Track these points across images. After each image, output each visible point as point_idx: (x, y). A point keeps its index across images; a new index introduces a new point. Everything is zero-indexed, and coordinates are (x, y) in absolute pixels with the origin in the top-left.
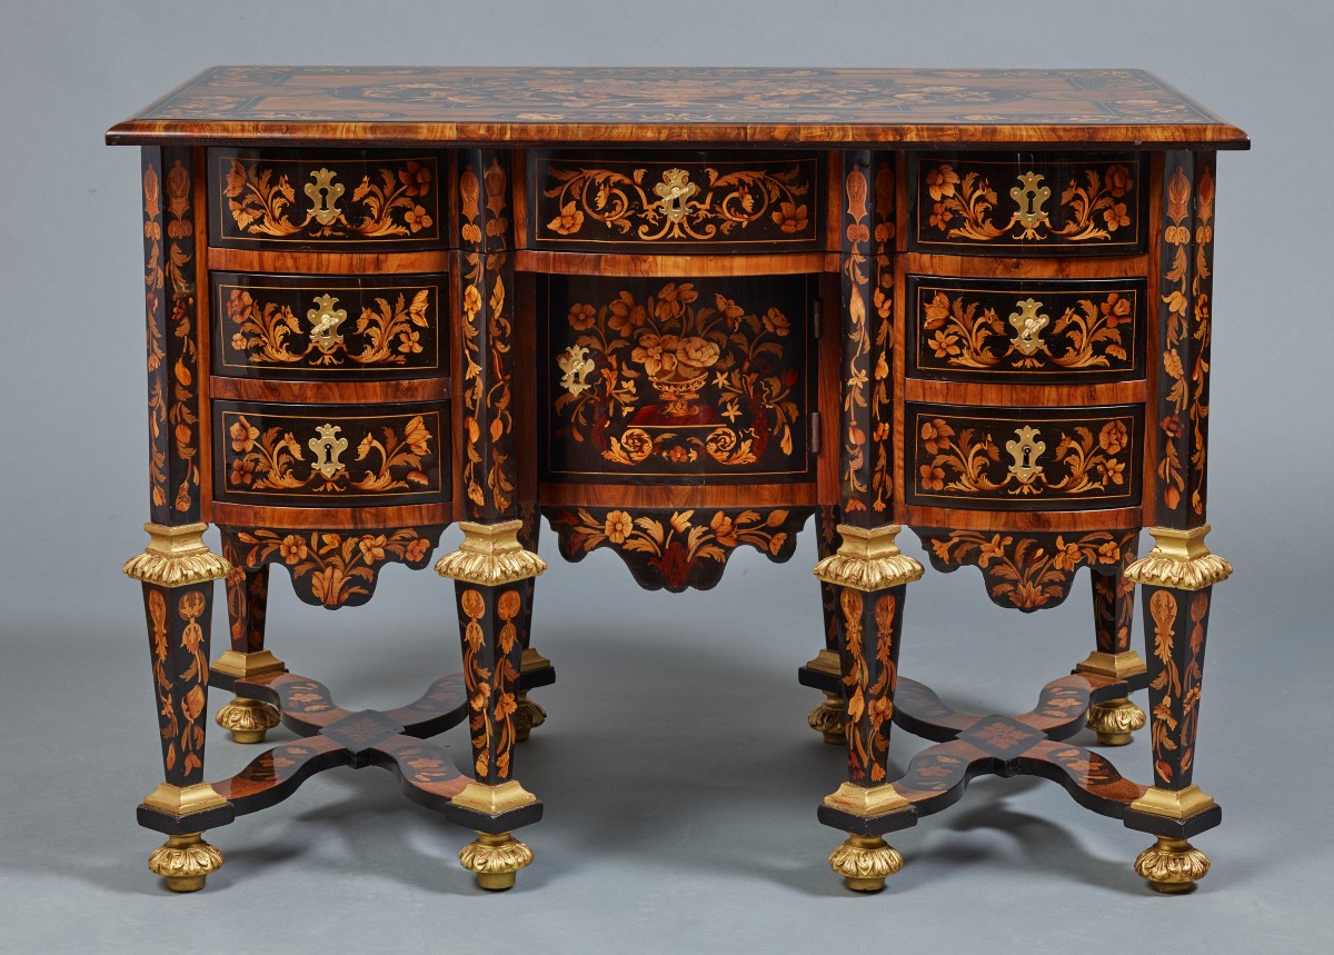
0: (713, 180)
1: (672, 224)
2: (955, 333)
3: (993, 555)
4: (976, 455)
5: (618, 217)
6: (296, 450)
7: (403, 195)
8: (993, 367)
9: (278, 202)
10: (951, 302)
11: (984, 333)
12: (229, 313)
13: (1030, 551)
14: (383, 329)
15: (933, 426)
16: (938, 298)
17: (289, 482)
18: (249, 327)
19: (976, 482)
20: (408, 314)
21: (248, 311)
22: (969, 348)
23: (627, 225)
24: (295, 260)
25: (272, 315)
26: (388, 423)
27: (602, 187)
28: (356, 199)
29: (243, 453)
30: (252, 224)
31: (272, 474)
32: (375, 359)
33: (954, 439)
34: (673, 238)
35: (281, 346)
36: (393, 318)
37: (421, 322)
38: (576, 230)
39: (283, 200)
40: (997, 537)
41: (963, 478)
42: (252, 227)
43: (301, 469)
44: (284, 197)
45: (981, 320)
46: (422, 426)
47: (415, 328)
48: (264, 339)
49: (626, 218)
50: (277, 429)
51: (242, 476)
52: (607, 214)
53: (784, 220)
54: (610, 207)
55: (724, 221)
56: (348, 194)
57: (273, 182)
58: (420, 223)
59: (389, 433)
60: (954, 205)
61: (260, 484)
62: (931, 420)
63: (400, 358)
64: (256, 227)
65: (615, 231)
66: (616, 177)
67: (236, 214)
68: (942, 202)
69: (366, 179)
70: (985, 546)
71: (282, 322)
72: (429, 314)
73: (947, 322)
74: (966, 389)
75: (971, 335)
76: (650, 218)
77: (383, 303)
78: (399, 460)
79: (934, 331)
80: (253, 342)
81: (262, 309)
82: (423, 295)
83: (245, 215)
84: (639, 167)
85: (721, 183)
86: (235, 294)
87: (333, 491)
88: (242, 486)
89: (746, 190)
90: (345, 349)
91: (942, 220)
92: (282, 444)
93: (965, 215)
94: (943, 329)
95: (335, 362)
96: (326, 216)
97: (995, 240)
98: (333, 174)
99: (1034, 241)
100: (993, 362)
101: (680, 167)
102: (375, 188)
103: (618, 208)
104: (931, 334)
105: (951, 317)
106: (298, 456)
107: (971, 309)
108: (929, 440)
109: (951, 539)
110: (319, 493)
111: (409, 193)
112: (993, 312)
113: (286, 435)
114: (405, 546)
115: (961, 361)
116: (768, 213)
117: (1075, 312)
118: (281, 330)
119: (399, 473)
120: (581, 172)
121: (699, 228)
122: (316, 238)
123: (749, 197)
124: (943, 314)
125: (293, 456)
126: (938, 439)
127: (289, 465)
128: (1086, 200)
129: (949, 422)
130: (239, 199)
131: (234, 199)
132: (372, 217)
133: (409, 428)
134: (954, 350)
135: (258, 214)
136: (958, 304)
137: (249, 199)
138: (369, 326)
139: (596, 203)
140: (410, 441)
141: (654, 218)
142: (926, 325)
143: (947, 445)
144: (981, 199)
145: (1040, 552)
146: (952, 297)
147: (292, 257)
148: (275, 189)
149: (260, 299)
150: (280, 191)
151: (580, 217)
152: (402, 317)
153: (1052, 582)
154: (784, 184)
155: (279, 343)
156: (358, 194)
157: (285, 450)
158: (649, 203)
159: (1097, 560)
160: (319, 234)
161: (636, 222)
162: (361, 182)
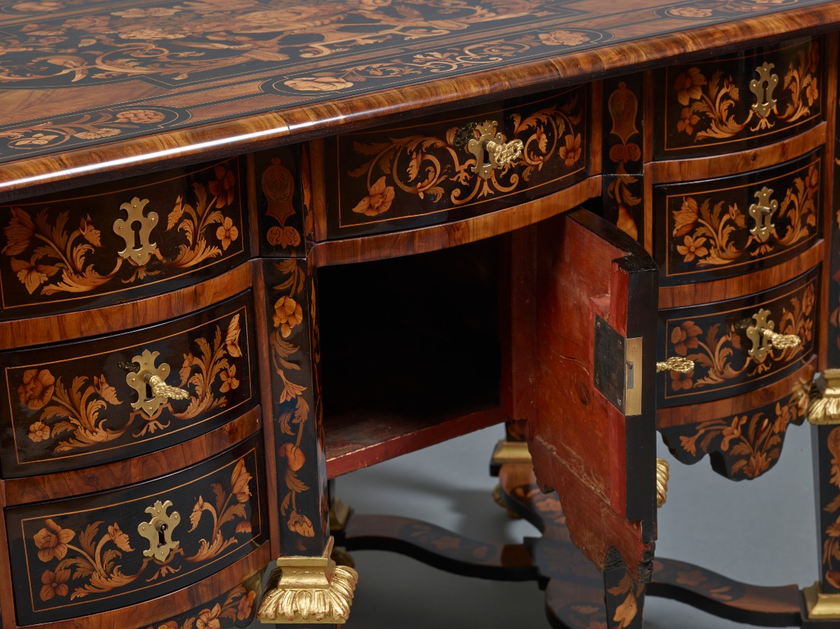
0: (516, 124)
1: (483, 181)
2: (703, 235)
3: (732, 437)
4: (722, 347)
5: (431, 186)
6: (123, 542)
7: (214, 209)
8: (736, 260)
9: (81, 250)
10: (699, 206)
11: (729, 229)
12: (23, 400)
13: (760, 423)
14: (204, 372)
15: (682, 329)
16: (686, 204)
17: (119, 580)
18: (50, 413)
19: (722, 373)
20: (225, 348)
21: (50, 392)
22: (716, 247)
23: (441, 191)
24: (106, 317)
25: (82, 390)
26: (215, 479)
27: (414, 156)
28: (170, 226)
29: (55, 562)
30: (46, 283)
31: (95, 576)
32: (200, 410)
33: (702, 338)
34: (483, 198)
35: (97, 426)
36: (212, 356)
37: (235, 352)
38: (385, 209)
39: (86, 247)
40: (736, 419)
41: (711, 372)
42: (46, 288)
43: (131, 562)
44: (87, 242)
45: (726, 217)
46: (244, 470)
47: (232, 361)
48: (74, 421)
49: (439, 185)
50: (97, 523)
51: (55, 588)
52: (419, 184)
53: (567, 152)
54: (423, 175)
55: (525, 167)
56: (163, 221)
57: (70, 228)
58: (229, 237)
59: (218, 489)
60: (700, 107)
61: (80, 593)
62: (679, 324)
63: (223, 400)
64: (52, 287)
65: (427, 203)
66: (428, 143)
67: (22, 276)
68: (690, 106)
69: (179, 200)
70: (727, 430)
71: (96, 396)
72: (241, 342)
73: (696, 225)
74: (712, 287)
75: (717, 233)
76: (461, 180)
77: (202, 343)
78: (227, 517)
79: (683, 237)
80: (60, 429)
81: (68, 386)
82: (235, 321)
83: (35, 275)
84: (450, 126)
85: (524, 127)
86: (28, 376)
87: (169, 575)
88: (57, 600)
89: (542, 130)
90: (170, 409)
91: (690, 124)
92: (106, 539)
93: (711, 115)
94: (691, 233)
95: (161, 427)
96: (140, 254)
97: (737, 135)
98: (146, 201)
99: (767, 130)
100: (737, 255)
101: (490, 119)
102: (188, 208)
103: (431, 176)
104: (680, 241)
105: (700, 220)
106: (126, 547)
107: (718, 209)
108: (679, 343)
109: (698, 431)
110: (154, 582)
111: (219, 206)
112: (736, 208)
113: (110, 529)
114: (236, 607)
115: (710, 261)
116: (557, 149)
117: (792, 192)
118: (96, 405)
119: (228, 531)
120: (391, 143)
121: (505, 182)
122: (130, 285)
123: (544, 136)
124: (692, 218)
125: (120, 550)
126: (688, 340)
127: (116, 561)
128: (798, 81)
129: (697, 322)
130: (25, 256)
131: (18, 257)
132: (187, 243)
133: (234, 476)
134: (702, 252)
135: (53, 270)
136: (706, 205)
137: (40, 253)
138: (192, 374)
139: (408, 174)
140: (236, 490)
141: (466, 180)
142: (675, 232)
143: (696, 343)
144: (726, 97)
145: (766, 421)
146: (700, 200)
147: (101, 313)
148: (75, 235)
149: (65, 376)
150: (81, 235)
151: (391, 192)
152: (220, 353)
153: (773, 447)
154: (567, 116)
155: (93, 423)
156: (173, 218)
157: (111, 545)
158: (462, 163)
159: (797, 415)
160: (132, 279)
161: (448, 186)
162: (174, 205)
